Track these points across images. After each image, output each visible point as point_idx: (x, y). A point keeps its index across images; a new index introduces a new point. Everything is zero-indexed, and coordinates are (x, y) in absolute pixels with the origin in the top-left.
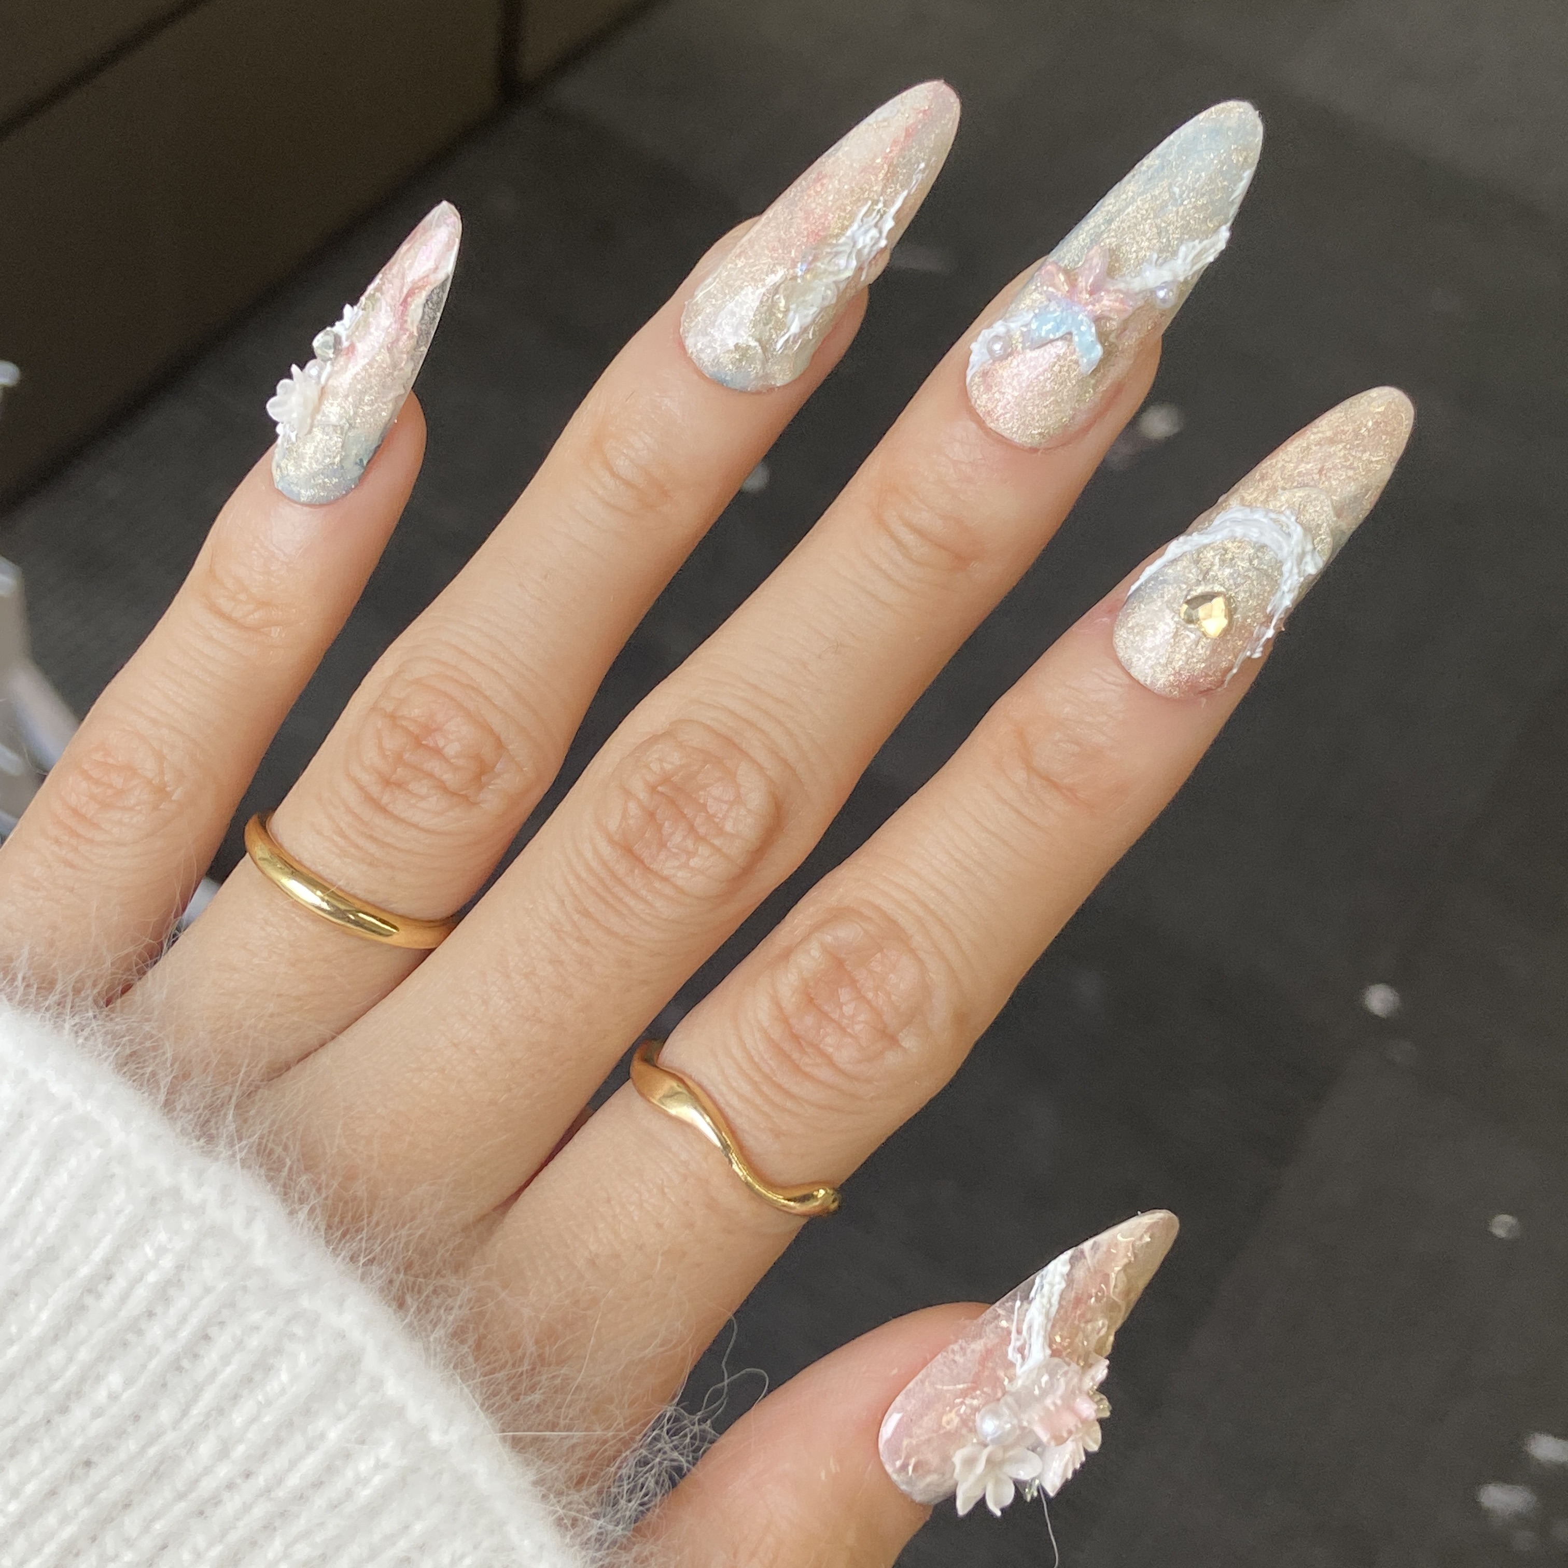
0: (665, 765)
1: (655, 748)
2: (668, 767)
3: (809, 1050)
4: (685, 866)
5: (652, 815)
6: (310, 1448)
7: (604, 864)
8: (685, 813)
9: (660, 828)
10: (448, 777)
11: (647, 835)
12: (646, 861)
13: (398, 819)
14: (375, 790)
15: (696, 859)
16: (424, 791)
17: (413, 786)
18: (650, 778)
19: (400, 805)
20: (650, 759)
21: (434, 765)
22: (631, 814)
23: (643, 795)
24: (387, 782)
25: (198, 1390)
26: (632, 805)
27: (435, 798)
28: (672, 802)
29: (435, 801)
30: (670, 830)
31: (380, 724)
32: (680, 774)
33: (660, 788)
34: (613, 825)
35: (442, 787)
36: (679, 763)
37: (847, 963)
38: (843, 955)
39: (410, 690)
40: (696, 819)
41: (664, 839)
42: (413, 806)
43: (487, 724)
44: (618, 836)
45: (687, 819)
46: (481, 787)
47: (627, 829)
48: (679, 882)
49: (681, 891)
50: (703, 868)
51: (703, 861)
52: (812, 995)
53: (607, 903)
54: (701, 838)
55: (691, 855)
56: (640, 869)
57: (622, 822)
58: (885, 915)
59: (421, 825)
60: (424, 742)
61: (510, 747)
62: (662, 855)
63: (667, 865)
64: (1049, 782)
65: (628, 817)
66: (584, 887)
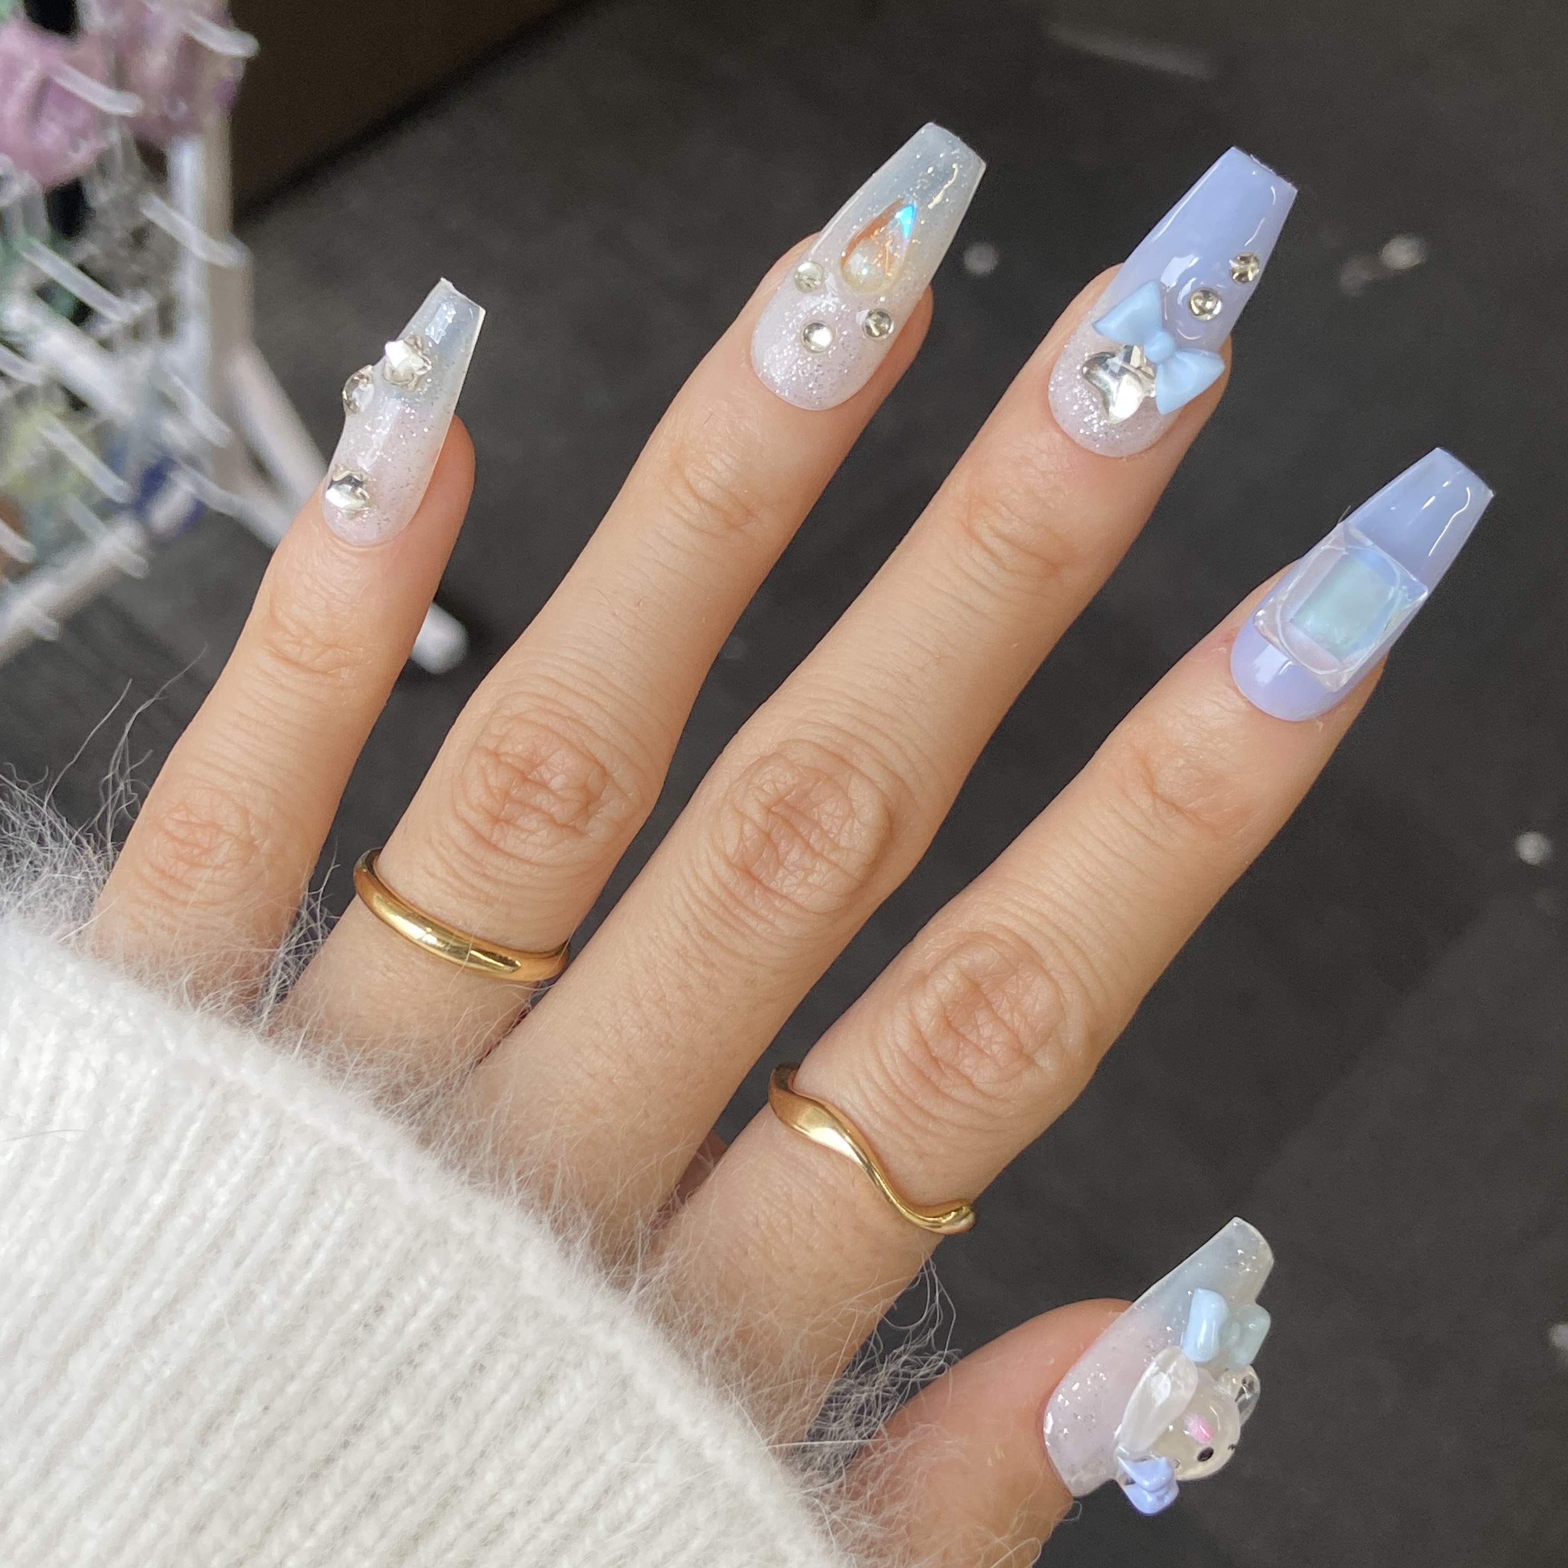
0: (778, 785)
2: (781, 787)
3: (949, 1072)
4: (803, 882)
5: (768, 835)
7: (724, 887)
8: (800, 831)
9: (775, 847)
10: (556, 810)
11: (764, 856)
12: (765, 882)
13: (509, 855)
14: (485, 829)
15: (815, 876)
16: (533, 825)
17: (522, 822)
18: (762, 798)
19: (511, 843)
20: (762, 781)
21: (541, 799)
22: (748, 836)
23: (757, 817)
24: (496, 820)
26: (747, 827)
28: (787, 822)
29: (544, 835)
30: (787, 849)
31: (483, 761)
32: (793, 793)
33: (773, 809)
34: (730, 849)
35: (552, 821)
37: (984, 986)
38: (979, 979)
39: (510, 726)
40: (811, 835)
41: (780, 858)
42: (524, 842)
43: (592, 755)
44: (736, 858)
45: (802, 838)
46: (589, 817)
47: (744, 850)
48: (799, 900)
49: (801, 908)
50: (822, 884)
51: (822, 876)
52: (950, 1019)
53: (729, 926)
54: (817, 855)
55: (809, 872)
56: (759, 890)
57: (739, 844)
58: (1018, 938)
59: (533, 860)
60: (529, 777)
61: (615, 775)
62: (780, 873)
63: (786, 883)
64: (1174, 806)
65: (744, 838)
66: (706, 911)
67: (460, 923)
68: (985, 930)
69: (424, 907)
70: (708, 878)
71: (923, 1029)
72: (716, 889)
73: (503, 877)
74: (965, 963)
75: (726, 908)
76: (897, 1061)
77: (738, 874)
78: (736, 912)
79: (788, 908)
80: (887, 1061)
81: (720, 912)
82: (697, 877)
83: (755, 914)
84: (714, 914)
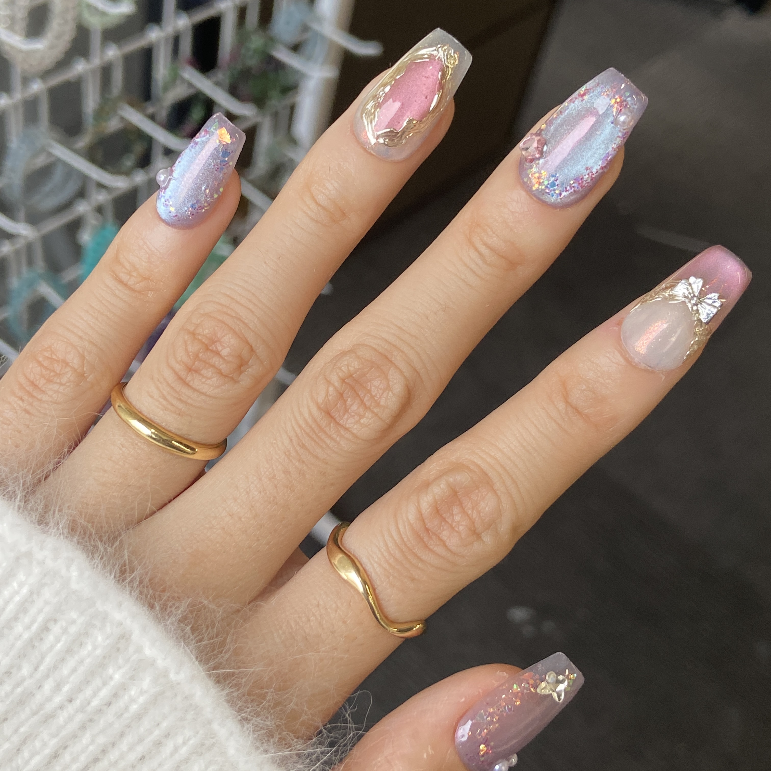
0: (350, 368)
1: (345, 359)
2: (351, 369)
3: (434, 537)
4: (358, 422)
5: (341, 395)
6: (105, 684)
7: (315, 420)
8: (359, 394)
9: (345, 402)
10: (223, 367)
11: (338, 405)
12: (337, 420)
13: (195, 390)
14: (183, 374)
15: (364, 419)
16: (210, 374)
17: (204, 372)
18: (341, 374)
19: (196, 382)
20: (342, 365)
21: (216, 361)
22: (330, 394)
23: (336, 384)
24: (190, 370)
25: (43, 657)
26: (331, 389)
27: (215, 379)
28: (353, 388)
29: (215, 380)
30: (351, 403)
31: (186, 337)
32: (358, 373)
33: (346, 380)
34: (320, 400)
35: (220, 373)
36: (358, 367)
37: (459, 493)
38: (458, 489)
39: (202, 319)
40: (365, 397)
41: (347, 408)
42: (203, 383)
43: (245, 338)
44: (323, 405)
45: (360, 398)
46: (241, 373)
47: (328, 401)
48: (355, 431)
49: (355, 436)
50: (367, 424)
51: (368, 420)
52: (439, 509)
53: (315, 441)
54: (367, 408)
55: (361, 417)
56: (333, 424)
57: (325, 398)
58: (482, 470)
59: (207, 394)
60: (210, 348)
61: (257, 351)
62: (346, 417)
63: (349, 422)
64: (576, 410)
65: (328, 395)
66: (303, 433)
67: (164, 424)
68: (464, 463)
69: (145, 414)
70: (306, 415)
71: (423, 513)
72: (310, 421)
73: (190, 401)
74: (451, 480)
75: (314, 432)
76: (407, 527)
77: (323, 414)
78: (320, 434)
79: (348, 435)
80: (401, 527)
81: (311, 434)
82: (301, 414)
83: (330, 437)
84: (307, 434)
